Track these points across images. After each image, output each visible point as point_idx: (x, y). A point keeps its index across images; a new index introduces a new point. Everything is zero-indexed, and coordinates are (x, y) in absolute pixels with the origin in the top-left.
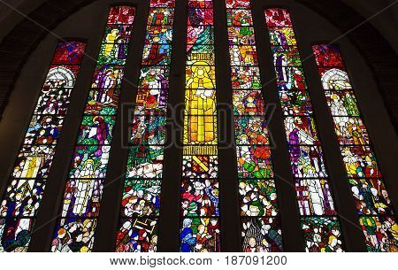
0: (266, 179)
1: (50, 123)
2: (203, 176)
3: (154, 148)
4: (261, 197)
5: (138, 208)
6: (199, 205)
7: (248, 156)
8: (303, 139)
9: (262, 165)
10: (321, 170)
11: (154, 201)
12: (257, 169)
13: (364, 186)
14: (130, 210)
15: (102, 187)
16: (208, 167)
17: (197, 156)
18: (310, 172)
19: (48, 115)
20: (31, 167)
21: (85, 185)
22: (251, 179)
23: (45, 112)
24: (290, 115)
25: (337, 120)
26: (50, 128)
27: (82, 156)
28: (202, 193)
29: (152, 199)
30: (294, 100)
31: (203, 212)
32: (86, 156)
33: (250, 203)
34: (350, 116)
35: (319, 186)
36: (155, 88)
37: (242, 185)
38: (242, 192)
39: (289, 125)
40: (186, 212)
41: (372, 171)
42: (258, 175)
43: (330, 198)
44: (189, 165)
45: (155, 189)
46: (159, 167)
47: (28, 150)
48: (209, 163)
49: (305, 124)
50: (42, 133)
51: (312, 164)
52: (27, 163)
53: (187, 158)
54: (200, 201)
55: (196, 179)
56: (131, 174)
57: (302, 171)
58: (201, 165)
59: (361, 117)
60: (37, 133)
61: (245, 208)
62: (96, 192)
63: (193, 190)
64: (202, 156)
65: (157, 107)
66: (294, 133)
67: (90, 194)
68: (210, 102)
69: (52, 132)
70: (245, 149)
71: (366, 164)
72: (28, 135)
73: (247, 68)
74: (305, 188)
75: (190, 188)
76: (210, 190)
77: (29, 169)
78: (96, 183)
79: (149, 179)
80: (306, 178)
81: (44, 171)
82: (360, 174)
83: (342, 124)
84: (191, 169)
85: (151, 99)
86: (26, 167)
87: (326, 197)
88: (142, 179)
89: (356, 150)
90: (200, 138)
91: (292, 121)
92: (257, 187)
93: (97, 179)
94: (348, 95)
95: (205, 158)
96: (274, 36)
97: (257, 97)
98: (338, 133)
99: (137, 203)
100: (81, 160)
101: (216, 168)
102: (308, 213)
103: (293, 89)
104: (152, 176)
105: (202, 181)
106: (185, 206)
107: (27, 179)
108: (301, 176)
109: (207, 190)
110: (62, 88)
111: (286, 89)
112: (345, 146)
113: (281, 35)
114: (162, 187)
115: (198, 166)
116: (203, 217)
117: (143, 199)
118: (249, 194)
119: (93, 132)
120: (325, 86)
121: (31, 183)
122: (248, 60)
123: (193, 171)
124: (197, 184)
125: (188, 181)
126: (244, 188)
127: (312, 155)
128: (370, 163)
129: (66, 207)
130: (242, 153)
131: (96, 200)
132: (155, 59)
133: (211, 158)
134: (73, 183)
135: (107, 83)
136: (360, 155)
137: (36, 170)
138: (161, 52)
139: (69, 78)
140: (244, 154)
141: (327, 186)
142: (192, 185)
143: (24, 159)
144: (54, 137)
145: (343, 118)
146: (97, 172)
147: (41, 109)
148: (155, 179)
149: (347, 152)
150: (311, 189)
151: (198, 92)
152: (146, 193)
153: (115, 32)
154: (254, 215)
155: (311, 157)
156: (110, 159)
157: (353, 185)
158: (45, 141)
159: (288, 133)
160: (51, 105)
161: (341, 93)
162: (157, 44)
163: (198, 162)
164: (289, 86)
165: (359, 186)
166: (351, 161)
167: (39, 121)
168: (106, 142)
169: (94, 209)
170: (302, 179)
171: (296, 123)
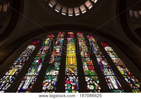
0: (94, 76)
1: (24, 59)
2: (72, 75)
3: (56, 66)
4: (94, 82)
5: (48, 87)
6: (71, 85)
7: (87, 68)
8: (104, 64)
9: (92, 71)
10: (112, 73)
11: (55, 84)
12: (91, 72)
13: (129, 78)
14: (45, 87)
15: (36, 79)
16: (74, 72)
17: (70, 68)
18: (109, 73)
19: (24, 57)
20: (13, 72)
21: (30, 78)
22: (89, 76)
23: (24, 56)
24: (98, 57)
25: (112, 58)
26: (24, 60)
27: (31, 68)
28: (72, 81)
29: (54, 83)
30: (98, 54)
31: (73, 88)
32: (33, 68)
33: (90, 84)
34: (116, 57)
35: (113, 78)
36: (58, 50)
37: (86, 78)
38: (87, 80)
39: (99, 60)
40: (66, 88)
41: (129, 73)
42: (91, 74)
43: (118, 82)
44: (68, 71)
45: (55, 79)
46: (57, 72)
47: (14, 66)
48: (74, 70)
49: (103, 59)
50: (20, 61)
51: (109, 71)
52: (12, 70)
53: (67, 69)
54: (72, 83)
55: (70, 76)
56: (48, 74)
57: (106, 73)
58: (72, 71)
59: (119, 57)
60: (19, 61)
61: (88, 86)
62: (34, 80)
63: (69, 80)
64: (72, 68)
65: (58, 55)
66: (100, 62)
67: (31, 81)
68: (74, 54)
69: (24, 61)
70: (86, 66)
71: (126, 71)
72: (16, 62)
73: (84, 46)
74: (109, 79)
75: (68, 79)
76: (75, 80)
77: (12, 72)
78: (34, 77)
79: (54, 76)
80: (108, 75)
81: (17, 73)
82: (126, 74)
83: (114, 59)
84: (68, 72)
85: (57, 53)
86: (11, 72)
87: (117, 82)
88: (51, 76)
89: (121, 67)
90: (71, 63)
91: (99, 59)
92: (92, 78)
93: (35, 76)
94: (113, 52)
95: (73, 69)
96: (90, 40)
97: (87, 53)
98: (114, 62)
99: (48, 85)
100: (31, 69)
101: (77, 72)
102: (112, 88)
103: (97, 51)
104: (55, 75)
105: (72, 76)
106: (66, 85)
107: (10, 76)
108: (106, 75)
109: (74, 80)
110: (31, 50)
111: (95, 51)
112: (117, 65)
113: (92, 40)
114: (58, 79)
115: (71, 71)
116: (73, 90)
117: (50, 83)
118: (89, 81)
119: (37, 61)
120: (106, 50)
121: (11, 77)
122: (84, 44)
123: (69, 73)
124: (71, 77)
125: (67, 77)
126: (87, 79)
127: (108, 68)
128: (127, 71)
129: (20, 86)
130: (85, 67)
131: (33, 83)
132: (58, 44)
133: (75, 69)
134: (26, 77)
135: (44, 49)
136: (123, 68)
137: (14, 73)
138: (61, 43)
139: (34, 47)
140: (86, 68)
141: (116, 78)
142: (69, 78)
143: (12, 69)
144: (24, 62)
145: (114, 58)
146: (36, 73)
147: (23, 55)
148: (56, 76)
149: (119, 67)
150: (111, 79)
151: (71, 51)
152: (52, 81)
153: (48, 39)
154: (92, 89)
155: (108, 69)
156: (41, 69)
157: (125, 78)
158: (21, 64)
159: (98, 62)
160: (26, 54)
161: (111, 52)
162: (60, 41)
163: (71, 70)
164: (96, 50)
165: (127, 78)
166: (121, 70)
167: (21, 58)
168: (41, 64)
169: (31, 87)
170: (107, 76)
171: (100, 59)
